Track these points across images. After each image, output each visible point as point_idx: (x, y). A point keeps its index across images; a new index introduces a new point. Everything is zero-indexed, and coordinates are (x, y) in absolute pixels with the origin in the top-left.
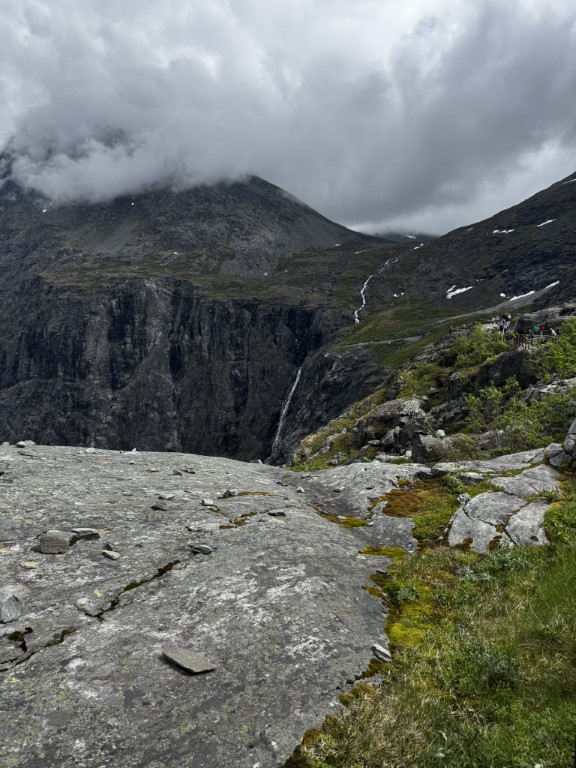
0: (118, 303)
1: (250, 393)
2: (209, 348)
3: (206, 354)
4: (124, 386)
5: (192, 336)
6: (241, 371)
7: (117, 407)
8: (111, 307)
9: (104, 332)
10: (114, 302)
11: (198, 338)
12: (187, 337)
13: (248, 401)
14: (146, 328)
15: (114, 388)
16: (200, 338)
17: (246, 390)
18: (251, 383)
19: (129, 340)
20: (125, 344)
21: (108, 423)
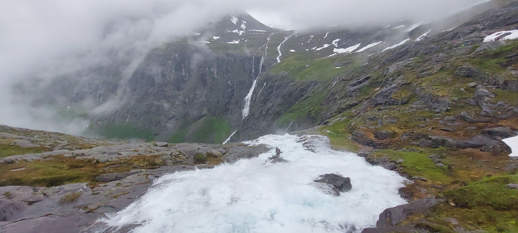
0: (178, 55)
1: (235, 91)
2: (217, 74)
3: (216, 76)
4: (183, 90)
5: (209, 69)
6: (231, 82)
7: (181, 98)
8: (175, 57)
9: (173, 67)
10: (176, 55)
11: (212, 69)
12: (207, 69)
13: (235, 94)
14: (190, 65)
15: (179, 90)
16: (213, 69)
17: (233, 90)
18: (235, 87)
19: (183, 71)
20: (182, 72)
21: (178, 104)
